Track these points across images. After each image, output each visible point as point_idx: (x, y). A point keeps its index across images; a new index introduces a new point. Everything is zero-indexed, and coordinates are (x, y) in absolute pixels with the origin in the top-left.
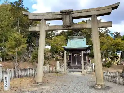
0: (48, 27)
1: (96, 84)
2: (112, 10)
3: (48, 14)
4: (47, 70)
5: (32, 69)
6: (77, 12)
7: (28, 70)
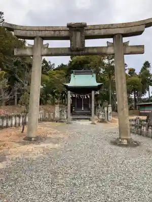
0: (46, 49)
1: (120, 138)
2: (146, 27)
3: (47, 29)
4: (41, 117)
5: (19, 116)
6: (94, 28)
7: (13, 118)
